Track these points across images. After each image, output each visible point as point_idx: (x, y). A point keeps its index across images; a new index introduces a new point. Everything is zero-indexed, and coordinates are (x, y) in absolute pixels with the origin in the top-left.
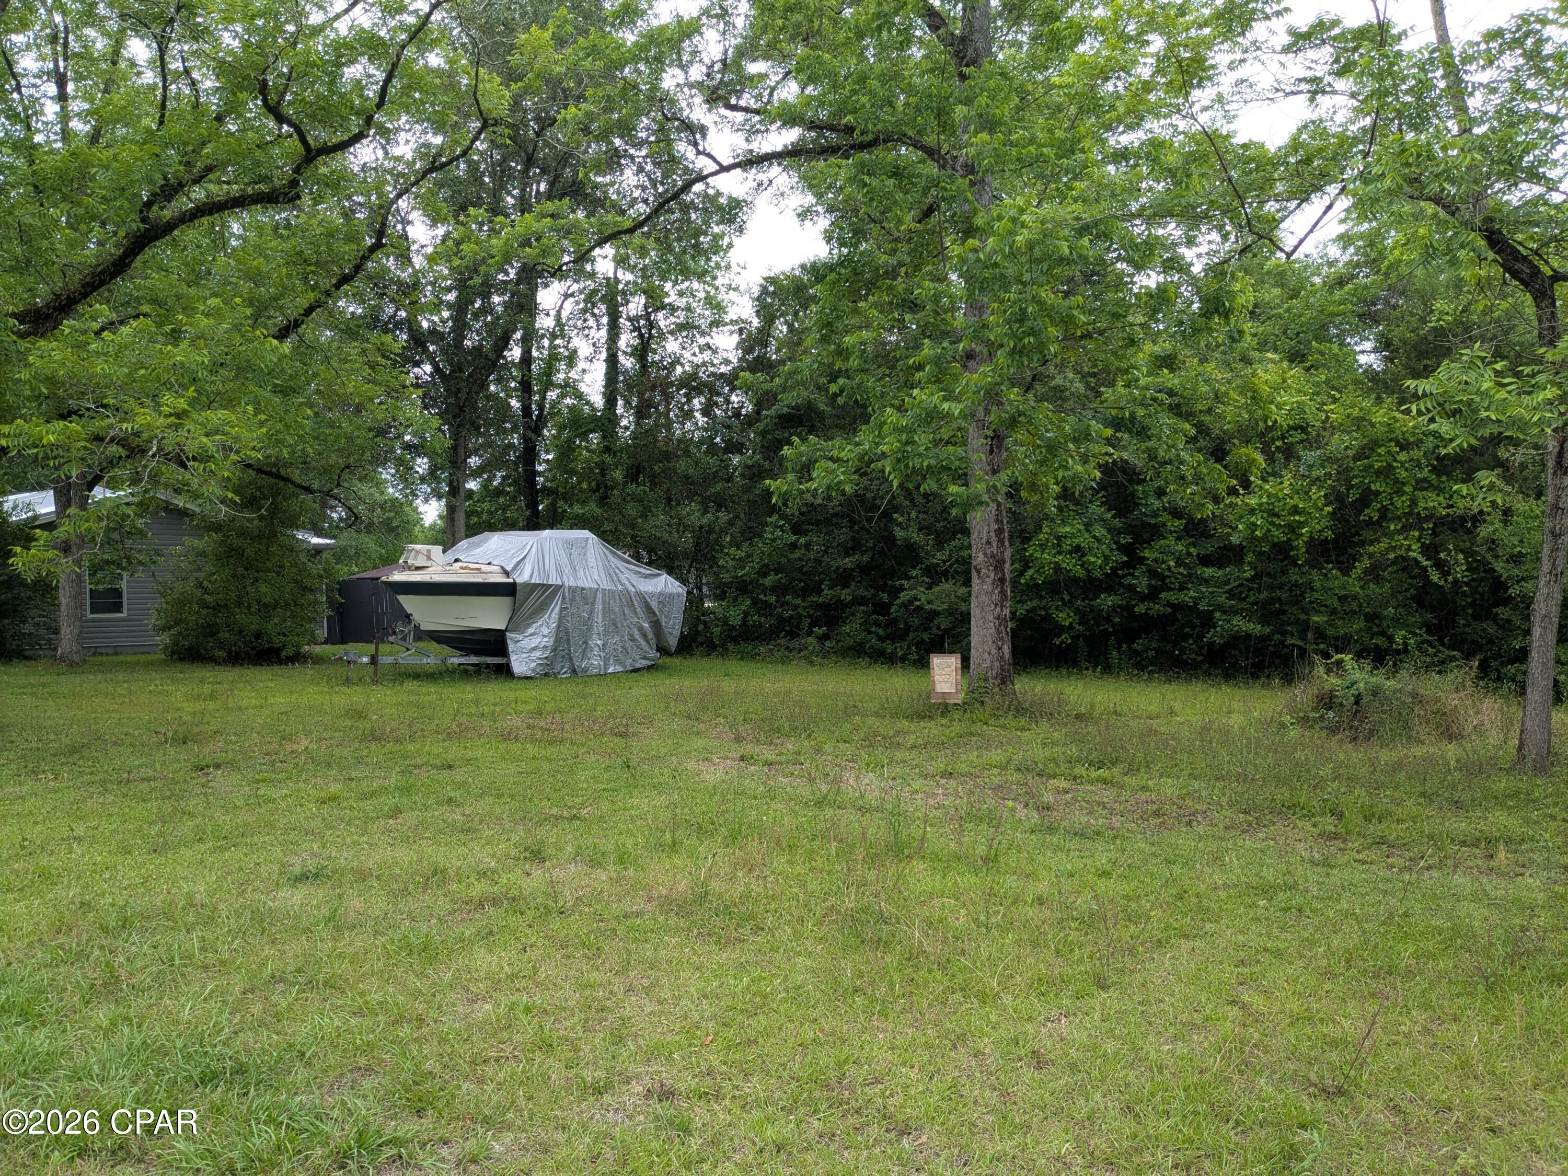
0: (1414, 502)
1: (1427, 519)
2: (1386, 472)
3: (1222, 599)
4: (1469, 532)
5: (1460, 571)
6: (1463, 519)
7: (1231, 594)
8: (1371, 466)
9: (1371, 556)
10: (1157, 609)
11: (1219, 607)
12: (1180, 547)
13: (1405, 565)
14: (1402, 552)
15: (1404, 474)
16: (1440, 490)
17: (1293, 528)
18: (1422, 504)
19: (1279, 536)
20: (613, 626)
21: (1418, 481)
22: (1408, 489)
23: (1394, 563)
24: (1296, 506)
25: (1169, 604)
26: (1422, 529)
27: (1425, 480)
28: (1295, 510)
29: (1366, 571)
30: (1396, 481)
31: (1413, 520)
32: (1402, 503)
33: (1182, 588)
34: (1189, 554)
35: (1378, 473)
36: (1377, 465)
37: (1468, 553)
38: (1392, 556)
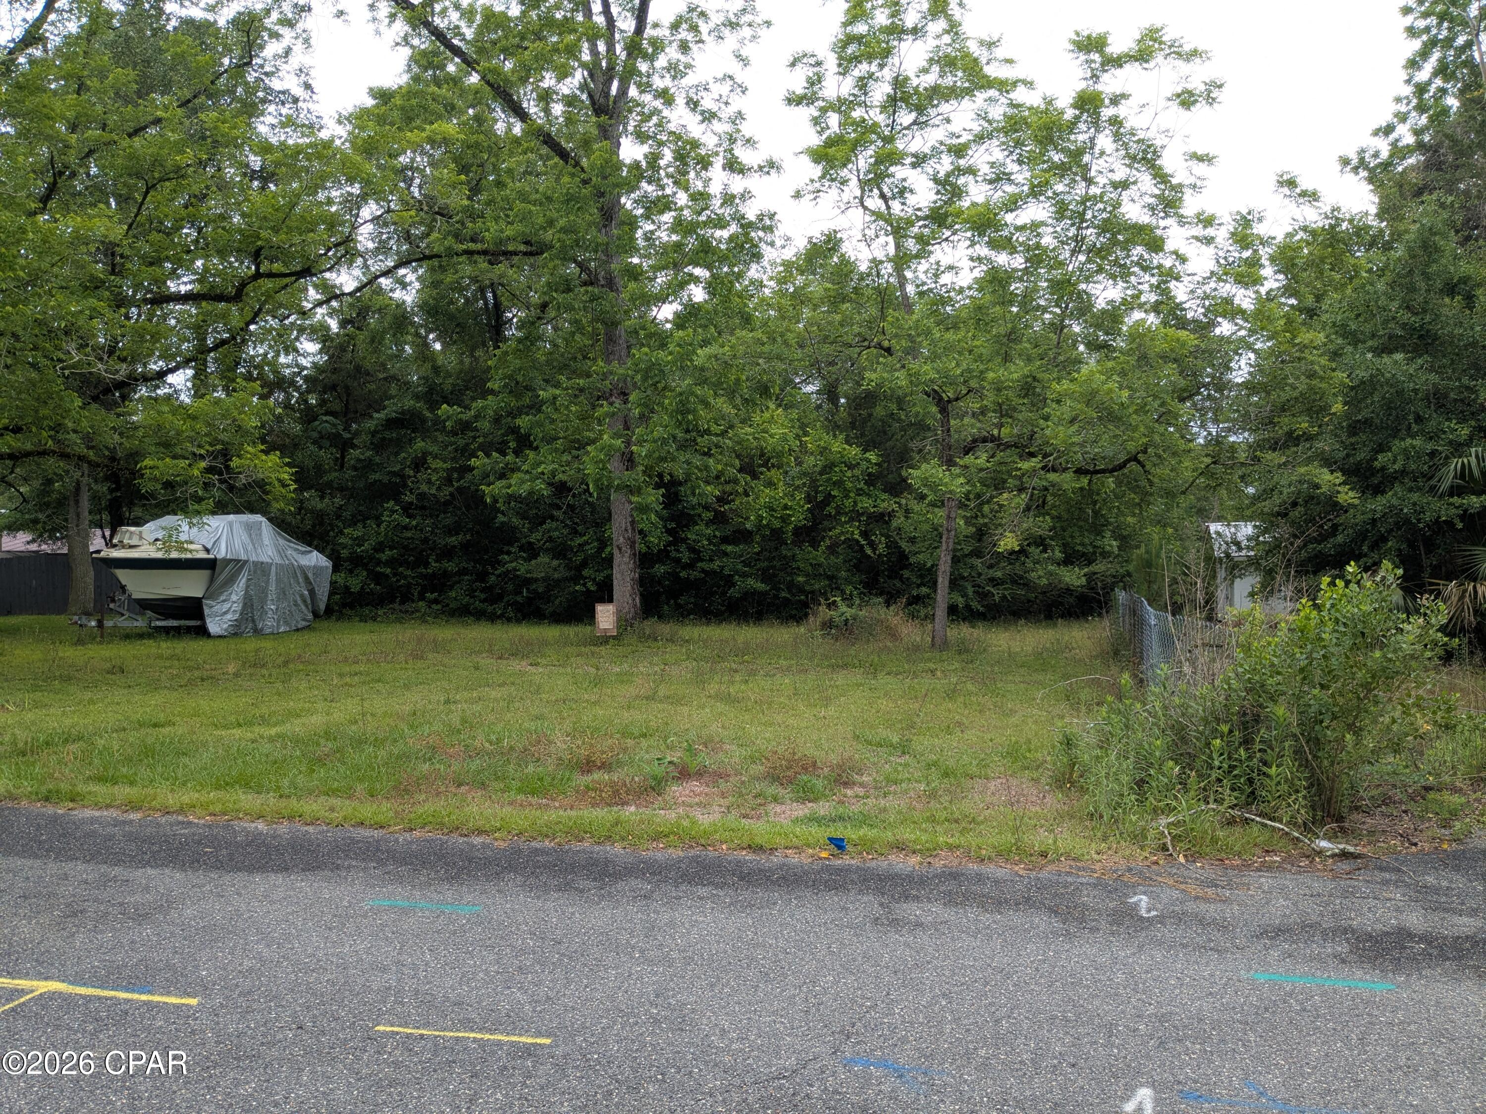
0: (855, 502)
1: (863, 514)
2: (839, 484)
3: (740, 566)
4: (887, 523)
5: (881, 548)
6: (882, 515)
7: (745, 564)
8: (830, 479)
9: (831, 538)
10: (695, 574)
11: (737, 572)
12: (709, 531)
13: (851, 543)
14: (849, 536)
15: (850, 485)
16: (869, 496)
17: (784, 519)
18: (860, 505)
19: (777, 524)
20: (283, 593)
21: (858, 490)
22: (852, 495)
23: (844, 542)
24: (786, 505)
25: (703, 571)
26: (860, 521)
27: (861, 489)
28: (786, 507)
29: (828, 548)
30: (845, 489)
31: (855, 515)
32: (848, 503)
33: (711, 560)
34: (715, 536)
35: (834, 483)
36: (835, 479)
37: (887, 537)
38: (843, 538)
